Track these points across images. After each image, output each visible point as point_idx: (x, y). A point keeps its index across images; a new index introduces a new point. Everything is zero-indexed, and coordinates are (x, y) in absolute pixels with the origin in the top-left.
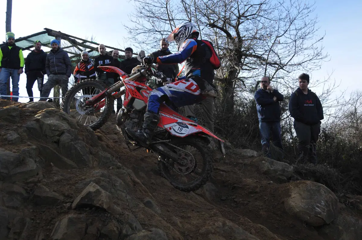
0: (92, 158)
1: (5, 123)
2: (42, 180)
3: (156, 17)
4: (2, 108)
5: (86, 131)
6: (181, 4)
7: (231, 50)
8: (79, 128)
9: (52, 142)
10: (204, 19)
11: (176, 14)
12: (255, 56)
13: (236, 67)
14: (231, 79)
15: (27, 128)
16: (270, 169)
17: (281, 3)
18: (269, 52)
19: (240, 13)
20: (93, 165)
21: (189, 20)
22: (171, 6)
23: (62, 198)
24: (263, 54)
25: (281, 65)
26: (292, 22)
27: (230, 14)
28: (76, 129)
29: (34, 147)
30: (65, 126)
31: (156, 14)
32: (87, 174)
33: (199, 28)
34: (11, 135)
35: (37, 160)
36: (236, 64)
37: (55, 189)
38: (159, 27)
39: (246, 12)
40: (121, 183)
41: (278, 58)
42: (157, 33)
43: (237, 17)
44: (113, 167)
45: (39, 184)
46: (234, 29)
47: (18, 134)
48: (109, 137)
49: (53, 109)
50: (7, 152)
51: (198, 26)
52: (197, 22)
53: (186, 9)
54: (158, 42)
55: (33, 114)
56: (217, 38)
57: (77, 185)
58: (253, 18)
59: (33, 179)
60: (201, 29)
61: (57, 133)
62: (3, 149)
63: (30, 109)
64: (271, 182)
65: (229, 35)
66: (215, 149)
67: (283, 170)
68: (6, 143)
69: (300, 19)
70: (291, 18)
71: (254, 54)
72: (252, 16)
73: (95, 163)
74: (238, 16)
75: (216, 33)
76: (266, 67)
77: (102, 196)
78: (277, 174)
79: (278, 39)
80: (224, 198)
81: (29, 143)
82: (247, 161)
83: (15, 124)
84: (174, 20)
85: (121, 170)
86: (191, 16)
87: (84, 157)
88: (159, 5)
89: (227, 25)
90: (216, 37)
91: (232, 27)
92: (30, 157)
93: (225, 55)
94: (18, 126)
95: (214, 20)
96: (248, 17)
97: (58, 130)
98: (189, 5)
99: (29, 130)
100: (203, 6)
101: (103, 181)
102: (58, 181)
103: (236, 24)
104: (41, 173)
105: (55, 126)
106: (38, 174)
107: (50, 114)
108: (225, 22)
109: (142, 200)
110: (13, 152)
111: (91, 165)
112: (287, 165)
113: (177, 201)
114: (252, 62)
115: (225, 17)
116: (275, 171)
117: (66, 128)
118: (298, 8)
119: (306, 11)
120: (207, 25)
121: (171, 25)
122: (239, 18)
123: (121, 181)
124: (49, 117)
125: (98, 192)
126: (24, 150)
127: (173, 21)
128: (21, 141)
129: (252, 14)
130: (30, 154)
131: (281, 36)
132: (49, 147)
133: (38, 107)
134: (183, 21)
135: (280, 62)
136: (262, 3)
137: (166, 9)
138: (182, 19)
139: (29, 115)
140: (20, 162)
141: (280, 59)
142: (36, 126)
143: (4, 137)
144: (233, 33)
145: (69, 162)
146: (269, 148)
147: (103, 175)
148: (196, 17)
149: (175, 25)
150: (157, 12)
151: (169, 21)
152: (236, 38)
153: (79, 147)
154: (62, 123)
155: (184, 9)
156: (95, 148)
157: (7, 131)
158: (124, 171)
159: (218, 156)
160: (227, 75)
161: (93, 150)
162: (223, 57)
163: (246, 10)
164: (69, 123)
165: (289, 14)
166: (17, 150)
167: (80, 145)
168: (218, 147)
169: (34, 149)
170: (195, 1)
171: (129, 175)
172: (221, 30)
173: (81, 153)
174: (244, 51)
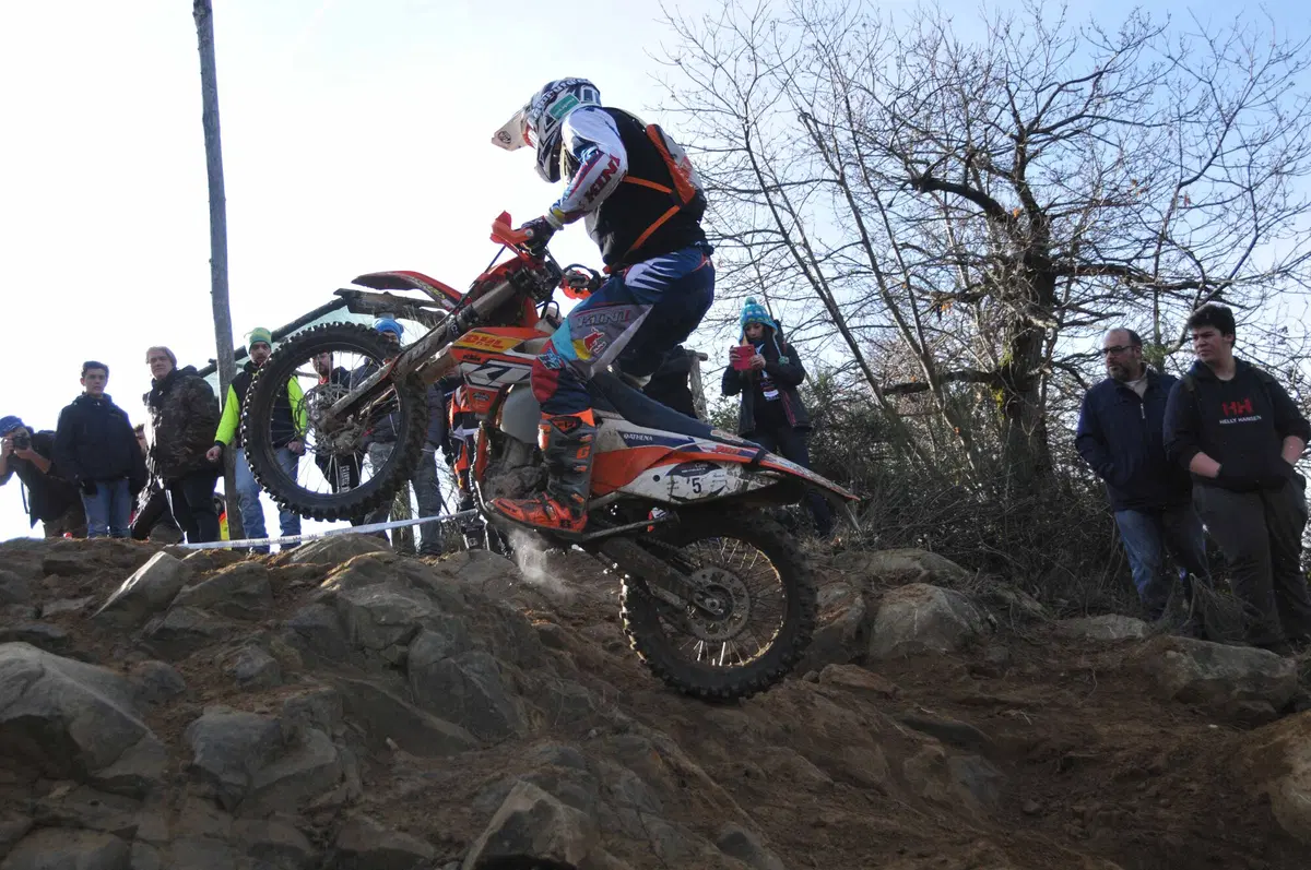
0: (526, 705)
1: (229, 624)
2: (359, 796)
3: (716, 187)
4: (212, 575)
5: (495, 615)
6: (801, 126)
7: (1005, 260)
8: (469, 606)
9: (385, 666)
10: (893, 167)
11: (786, 165)
12: (1113, 270)
13: (1035, 321)
14: (1024, 369)
15: (296, 628)
16: (1201, 680)
17: (1176, 57)
18: (1160, 245)
19: (1022, 119)
20: (530, 729)
21: (838, 178)
22: (766, 140)
23: (428, 850)
24: (1137, 257)
25: (1209, 286)
26: (1231, 120)
27: (986, 130)
28: (460, 611)
29: (325, 689)
30: (420, 607)
31: (717, 178)
32: (512, 761)
33: (879, 203)
34: (249, 660)
35: (339, 733)
36: (1033, 311)
37: (405, 822)
39: (1044, 111)
40: (630, 783)
41: (1194, 263)
43: (1012, 136)
44: (600, 729)
45: (351, 813)
46: (1009, 185)
47: (272, 654)
48: (586, 634)
49: (376, 553)
50: (237, 715)
51: (872, 196)
52: (869, 182)
53: (819, 141)
55: (313, 582)
56: (954, 223)
57: (478, 801)
58: (1077, 132)
59: (330, 794)
60: (884, 203)
61: (398, 633)
62: (228, 708)
63: (305, 565)
64: (1212, 726)
65: (992, 208)
66: (979, 628)
67: (1256, 679)
68: (235, 685)
69: (1257, 102)
70: (1225, 106)
71: (1101, 262)
72: (1071, 125)
73: (538, 722)
74: (1016, 133)
75: (946, 208)
76: (1156, 302)
77: (557, 821)
78: (1235, 693)
79: (1182, 192)
80: (1032, 806)
81: (307, 679)
82: (1107, 659)
83: (256, 620)
84: (783, 188)
85: (630, 736)
86: (841, 163)
87: (496, 706)
88: (724, 144)
89: (983, 173)
90: (949, 224)
91: (1000, 178)
92: (315, 725)
93: (988, 281)
94: (268, 627)
95: (926, 162)
96: (1056, 132)
97: (397, 625)
98: (828, 125)
99: (305, 634)
101: (565, 776)
102: (412, 796)
103: (1015, 163)
104: (353, 775)
105: (385, 610)
106: (343, 779)
107: (366, 573)
108: (969, 164)
109: (710, 833)
110: (259, 713)
111: (522, 733)
112: (1268, 657)
113: (841, 826)
114: (1098, 292)
115: (967, 143)
116: (1225, 684)
117: (425, 612)
118: (1246, 63)
119: (1280, 69)
120: (905, 185)
121: (772, 206)
122: (1021, 138)
123: (632, 773)
124: (363, 583)
125: (542, 811)
126: (293, 704)
127: (779, 193)
128: (283, 674)
129: (1073, 114)
130: (312, 713)
131: (1195, 179)
132: (374, 684)
133: (329, 553)
134: (815, 184)
135: (1204, 277)
136: (1101, 70)
137: (747, 153)
138: (811, 178)
139: (303, 586)
140: (284, 743)
141: (1198, 263)
142: (327, 618)
143: (227, 668)
145: (448, 728)
146: (1189, 602)
147: (564, 759)
148: (863, 164)
149: (788, 204)
150: (717, 170)
151: (763, 194)
152: (1021, 213)
153: (476, 672)
154: (411, 597)
155: (815, 143)
156: (533, 671)
157: (233, 648)
158: (638, 739)
159: (996, 653)
160: (1004, 353)
161: (527, 680)
162: (983, 290)
163: (1042, 105)
164: (433, 596)
165: (1213, 90)
166: (271, 704)
167: (477, 666)
168: (990, 621)
169: (325, 697)
170: (848, 107)
171: (659, 749)
172: (961, 198)
173: (485, 692)
174: (1060, 255)
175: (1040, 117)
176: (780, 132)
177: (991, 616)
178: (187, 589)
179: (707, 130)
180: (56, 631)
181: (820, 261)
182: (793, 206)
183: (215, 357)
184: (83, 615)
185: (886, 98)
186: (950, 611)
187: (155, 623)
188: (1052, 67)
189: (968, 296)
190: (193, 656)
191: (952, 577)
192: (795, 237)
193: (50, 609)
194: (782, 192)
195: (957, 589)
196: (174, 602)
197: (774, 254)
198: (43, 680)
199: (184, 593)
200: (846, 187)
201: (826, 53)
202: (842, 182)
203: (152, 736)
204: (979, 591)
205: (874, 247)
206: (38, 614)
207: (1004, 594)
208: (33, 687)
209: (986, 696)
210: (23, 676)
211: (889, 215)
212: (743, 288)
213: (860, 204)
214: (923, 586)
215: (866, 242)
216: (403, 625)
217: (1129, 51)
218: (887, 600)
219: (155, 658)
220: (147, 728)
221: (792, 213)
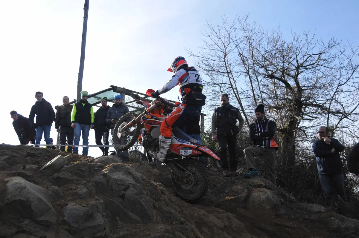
0: (156, 212)
1: (76, 178)
2: (109, 234)
3: (214, 70)
4: (73, 163)
5: (150, 185)
6: (238, 57)
7: (290, 100)
8: (143, 182)
9: (118, 196)
10: (262, 71)
11: (234, 67)
12: (316, 106)
13: (296, 117)
14: (291, 129)
15: (95, 182)
16: (341, 227)
17: (342, 51)
18: (331, 101)
19: (299, 63)
20: (157, 220)
22: (229, 59)
24: (325, 103)
25: (345, 114)
26: (355, 70)
27: (289, 64)
28: (140, 183)
29: (102, 201)
30: (130, 180)
31: (214, 68)
32: (152, 229)
34: (81, 190)
35: (104, 214)
36: (296, 115)
38: (217, 80)
39: (305, 62)
41: (342, 107)
42: (215, 85)
43: (295, 67)
44: (176, 222)
46: (292, 79)
47: (88, 189)
49: (119, 163)
50: (78, 206)
51: (256, 78)
52: (255, 74)
53: (243, 61)
54: (216, 94)
55: (100, 169)
56: (276, 88)
58: (312, 68)
59: (100, 233)
60: (259, 80)
61: (123, 187)
62: (74, 204)
63: (98, 164)
65: (288, 86)
66: (278, 203)
67: (356, 229)
68: (77, 197)
70: (354, 66)
71: (315, 103)
72: (311, 66)
73: (159, 218)
74: (297, 66)
75: (275, 83)
76: (329, 116)
78: (350, 232)
79: (340, 87)
81: (97, 197)
82: (313, 217)
83: (84, 178)
85: (185, 225)
86: (248, 68)
87: (148, 212)
88: (217, 59)
89: (286, 76)
90: (275, 88)
91: (290, 77)
92: (98, 212)
93: (284, 105)
94: (87, 180)
95: (272, 71)
96: (307, 67)
97: (123, 185)
98: (247, 58)
99: (97, 184)
100: (260, 59)
101: (167, 236)
103: (295, 74)
104: (107, 228)
105: (120, 180)
106: (105, 229)
107: (116, 168)
108: (283, 72)
110: (83, 206)
111: (155, 220)
114: (313, 111)
115: (283, 67)
116: (347, 229)
117: (131, 182)
120: (265, 76)
121: (229, 77)
122: (298, 68)
123: (185, 237)
124: (115, 172)
126: (92, 204)
128: (90, 195)
129: (311, 63)
130: (98, 208)
131: (343, 84)
132: (115, 202)
133: (105, 161)
134: (241, 73)
135: (344, 111)
136: (321, 52)
137: (224, 62)
138: (240, 71)
139: (97, 170)
140: (89, 216)
142: (104, 180)
143: (75, 191)
144: (292, 83)
145: (135, 217)
146: (337, 203)
147: (167, 231)
148: (254, 69)
149: (233, 77)
150: (215, 66)
151: (227, 74)
152: (295, 87)
153: (144, 201)
154: (128, 177)
155: (242, 62)
156: (158, 202)
157: (77, 185)
158: (188, 227)
159: (283, 211)
160: (287, 125)
161: (157, 204)
162: (282, 107)
163: (304, 60)
164: (133, 177)
165: (351, 61)
166: (87, 204)
167: (144, 200)
168: (281, 201)
169: (101, 204)
170: (252, 54)
171: (193, 230)
172: (279, 81)
173: (146, 207)
174: (304, 100)
175: (303, 63)
176: (233, 57)
177: (282, 200)
178: (66, 166)
179: (214, 55)
180: (29, 173)
181: (240, 94)
182: (234, 78)
183: (76, 99)
184: (37, 170)
185: (263, 53)
186: (271, 197)
187: (56, 175)
188: (308, 50)
189: (278, 108)
190: (66, 186)
191: (271, 187)
192: (234, 86)
193: (28, 167)
194: (232, 74)
195: (273, 191)
196: (62, 170)
197: (227, 90)
198: (25, 190)
199: (65, 168)
200: (249, 75)
201: (249, 39)
202: (248, 73)
203: (53, 209)
204: (279, 192)
205: (254, 91)
206: (24, 168)
207: (285, 194)
208: (22, 192)
209: (280, 223)
210: (20, 188)
211: (260, 84)
212: (218, 98)
213: (252, 79)
214: (264, 189)
215: (253, 90)
216: (124, 185)
217: (329, 48)
218: (254, 191)
219: (55, 185)
220: (52, 207)
221: (234, 80)
